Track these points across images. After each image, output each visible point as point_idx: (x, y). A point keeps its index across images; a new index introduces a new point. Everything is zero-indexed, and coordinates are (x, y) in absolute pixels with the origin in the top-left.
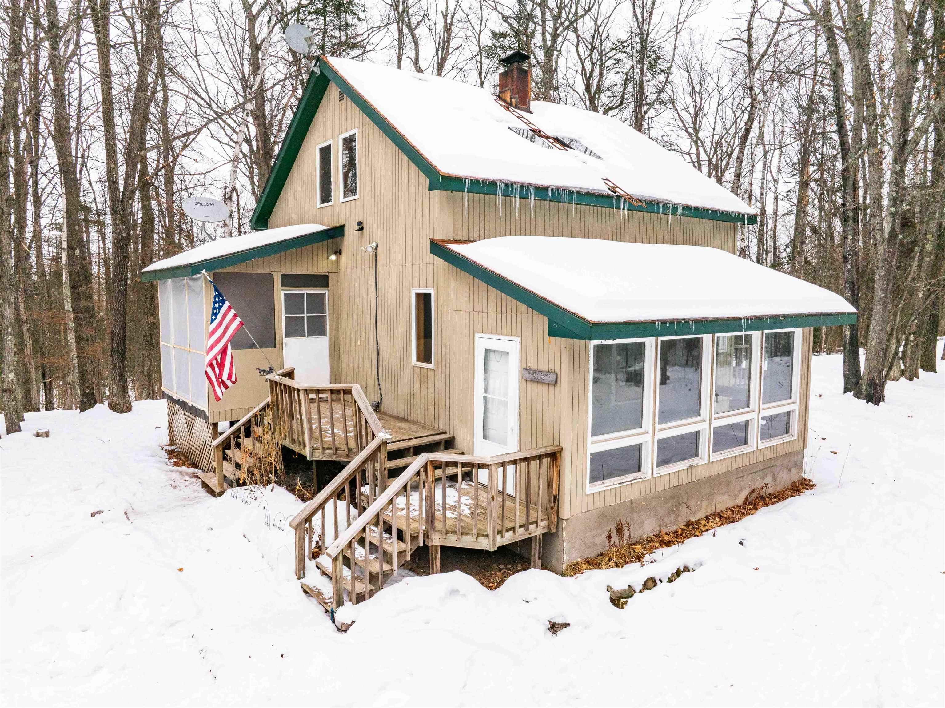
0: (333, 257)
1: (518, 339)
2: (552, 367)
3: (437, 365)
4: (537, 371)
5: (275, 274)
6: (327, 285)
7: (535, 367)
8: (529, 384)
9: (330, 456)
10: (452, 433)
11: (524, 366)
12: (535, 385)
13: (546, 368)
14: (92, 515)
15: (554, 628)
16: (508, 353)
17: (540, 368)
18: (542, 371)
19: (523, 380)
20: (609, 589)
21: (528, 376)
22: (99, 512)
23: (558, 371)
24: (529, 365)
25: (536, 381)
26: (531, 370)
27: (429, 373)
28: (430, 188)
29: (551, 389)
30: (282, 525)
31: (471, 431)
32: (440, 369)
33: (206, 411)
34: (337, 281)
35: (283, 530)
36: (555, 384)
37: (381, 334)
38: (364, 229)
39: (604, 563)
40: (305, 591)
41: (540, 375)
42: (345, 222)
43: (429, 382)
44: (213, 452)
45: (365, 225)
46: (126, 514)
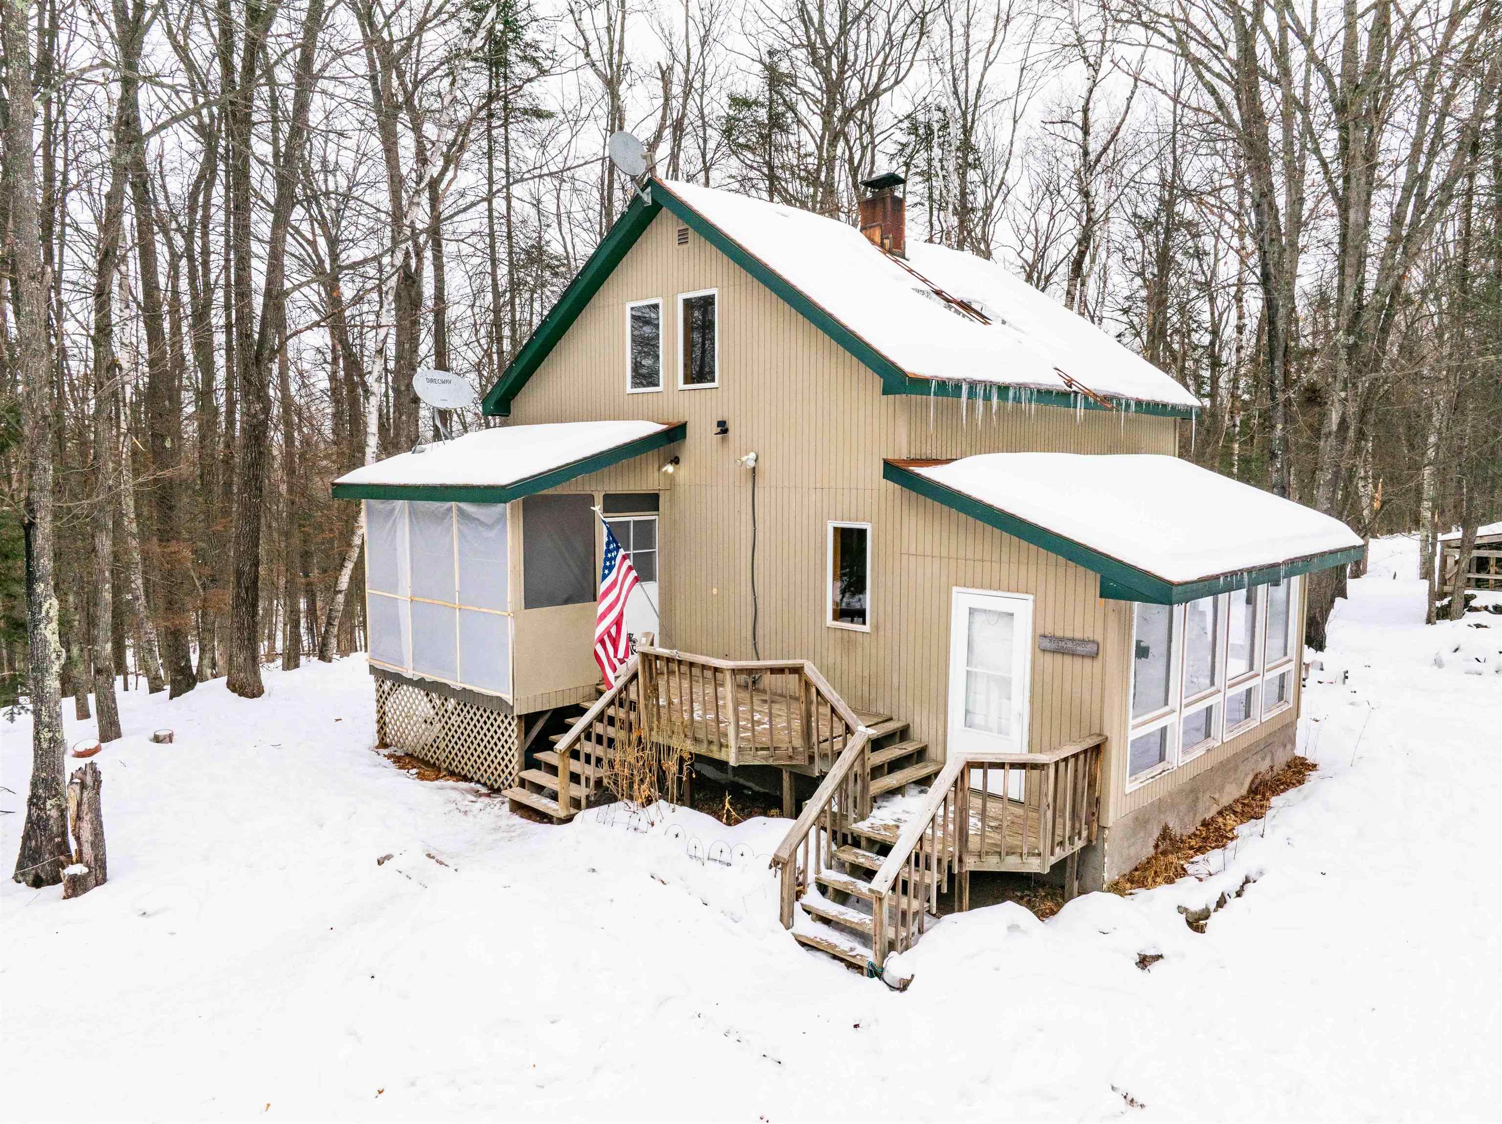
0: (670, 468)
1: (1031, 597)
2: (1088, 635)
3: (876, 627)
4: (1062, 639)
5: (596, 495)
6: (656, 508)
7: (1059, 633)
8: (1048, 657)
9: (766, 759)
10: (902, 718)
11: (1040, 631)
12: (1059, 657)
13: (1078, 635)
14: (380, 863)
15: (1144, 962)
16: (1012, 615)
17: (1069, 634)
18: (1073, 640)
19: (1037, 650)
20: (1181, 910)
21: (1046, 644)
22: (388, 857)
23: (1099, 638)
24: (1049, 631)
25: (1063, 652)
26: (1053, 638)
27: (860, 637)
28: (885, 392)
29: (1088, 662)
30: (725, 857)
31: (941, 717)
32: (881, 633)
33: (508, 697)
34: (672, 501)
35: (729, 864)
36: (1094, 656)
37: (761, 581)
38: (731, 433)
39: (1150, 880)
40: (803, 944)
41: (1070, 645)
42: (687, 419)
43: (859, 650)
44: (516, 759)
45: (730, 425)
46: (433, 858)
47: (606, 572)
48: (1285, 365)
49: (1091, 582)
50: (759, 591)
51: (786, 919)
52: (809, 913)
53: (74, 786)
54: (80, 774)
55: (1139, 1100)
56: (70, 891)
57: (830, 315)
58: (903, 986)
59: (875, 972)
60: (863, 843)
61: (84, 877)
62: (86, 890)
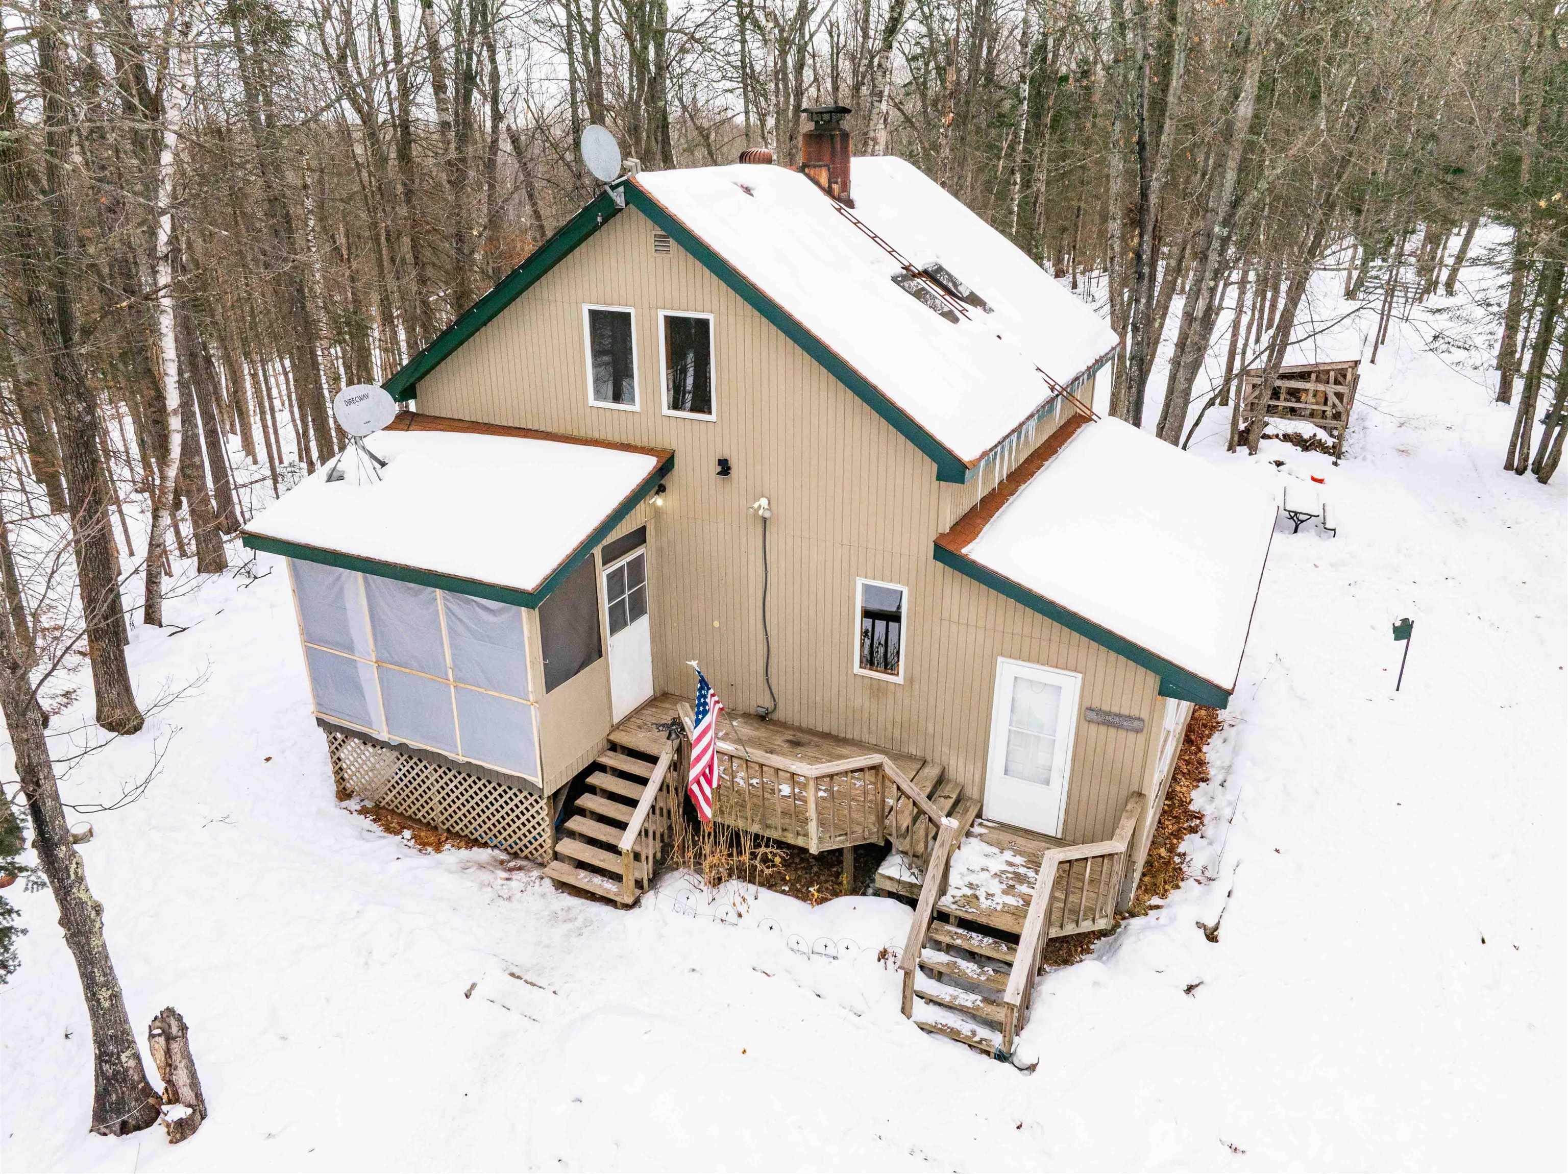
0: (659, 499)
1: (1080, 676)
2: (1135, 713)
3: (910, 680)
4: (1109, 714)
6: (643, 541)
7: (1106, 708)
8: (1093, 728)
9: (842, 842)
10: (937, 760)
11: (1087, 704)
12: (1103, 729)
13: (1125, 712)
14: (468, 996)
15: (1190, 989)
16: (1059, 688)
17: (1115, 709)
18: (1119, 715)
19: (1082, 717)
20: (1200, 925)
21: (1092, 715)
23: (1144, 715)
24: (1096, 704)
25: (1108, 724)
26: (1099, 712)
27: (892, 687)
28: (940, 478)
29: (1132, 735)
30: (831, 951)
31: (979, 764)
32: (916, 686)
33: (537, 781)
34: (658, 529)
35: (834, 958)
36: (1138, 731)
37: (775, 622)
38: (734, 472)
39: (1161, 888)
40: (924, 1029)
41: (1117, 720)
42: (674, 447)
43: (891, 697)
44: (548, 835)
45: (733, 463)
46: (519, 977)
49: (1152, 681)
50: (773, 633)
51: (906, 1010)
52: (922, 998)
53: (157, 1039)
54: (157, 1024)
55: (1241, 1148)
56: (178, 1136)
58: (1032, 1068)
59: (1002, 1057)
60: (952, 920)
61: (191, 1118)
62: (194, 1130)
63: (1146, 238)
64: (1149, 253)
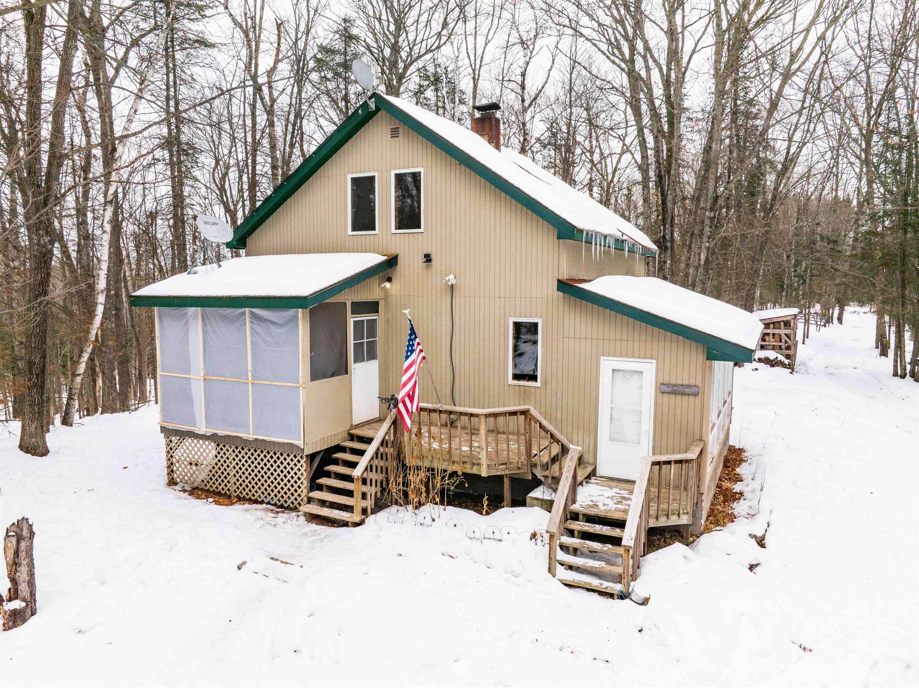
0: (388, 285)
1: (654, 361)
2: (692, 382)
3: (545, 383)
4: (675, 385)
5: (347, 302)
6: (377, 311)
7: (673, 382)
8: (666, 396)
9: (504, 470)
11: (661, 381)
12: (672, 396)
13: (686, 383)
14: (239, 568)
15: (752, 567)
16: (642, 372)
17: (679, 382)
18: (682, 385)
19: (658, 391)
20: (751, 535)
21: (665, 388)
22: (244, 563)
23: (699, 383)
24: (666, 381)
25: (675, 393)
26: (668, 385)
27: (533, 390)
28: (559, 238)
29: (692, 399)
30: (497, 536)
31: (592, 437)
32: (549, 387)
33: (300, 443)
34: (387, 306)
35: (500, 540)
36: (696, 395)
37: (458, 357)
38: (434, 262)
39: (721, 521)
40: (566, 585)
41: (681, 388)
42: (398, 252)
43: (533, 397)
44: (305, 485)
45: (433, 257)
46: (277, 560)
47: (409, 354)
48: (672, 227)
49: (701, 351)
50: (456, 363)
51: (551, 570)
52: (562, 565)
53: (10, 539)
54: (14, 528)
55: (808, 647)
56: (11, 623)
57: (519, 189)
58: (645, 602)
59: (623, 596)
60: (581, 517)
61: (23, 610)
63: (667, 226)
64: (669, 235)
